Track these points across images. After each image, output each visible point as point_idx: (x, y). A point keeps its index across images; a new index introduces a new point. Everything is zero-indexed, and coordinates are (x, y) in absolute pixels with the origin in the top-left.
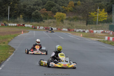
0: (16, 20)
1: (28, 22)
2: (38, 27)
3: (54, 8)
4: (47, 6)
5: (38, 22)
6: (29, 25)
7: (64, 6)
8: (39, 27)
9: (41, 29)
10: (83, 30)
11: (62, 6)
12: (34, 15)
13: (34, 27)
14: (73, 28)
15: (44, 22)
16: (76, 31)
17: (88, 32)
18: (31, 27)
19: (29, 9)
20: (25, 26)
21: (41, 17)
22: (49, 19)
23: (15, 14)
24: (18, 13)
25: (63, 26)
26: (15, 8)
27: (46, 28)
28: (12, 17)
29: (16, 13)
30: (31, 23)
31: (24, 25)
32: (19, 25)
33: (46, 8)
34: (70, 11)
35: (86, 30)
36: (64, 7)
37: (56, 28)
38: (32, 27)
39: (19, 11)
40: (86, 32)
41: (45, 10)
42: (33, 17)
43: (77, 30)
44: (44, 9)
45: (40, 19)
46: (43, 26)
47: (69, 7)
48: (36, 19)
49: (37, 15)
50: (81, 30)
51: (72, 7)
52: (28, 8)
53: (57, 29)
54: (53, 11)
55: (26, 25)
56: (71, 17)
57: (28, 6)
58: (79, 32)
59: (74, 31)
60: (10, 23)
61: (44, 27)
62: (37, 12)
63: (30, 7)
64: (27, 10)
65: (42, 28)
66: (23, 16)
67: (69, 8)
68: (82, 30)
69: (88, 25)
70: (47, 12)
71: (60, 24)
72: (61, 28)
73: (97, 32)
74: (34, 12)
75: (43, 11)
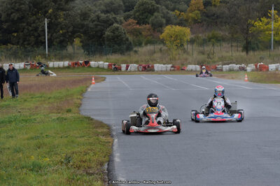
0: (64, 52)
1: (98, 56)
2: (124, 66)
3: (156, 17)
4: (138, 14)
5: (122, 53)
6: (101, 63)
7: (178, 10)
8: (127, 67)
9: (133, 69)
10: (238, 66)
11: (173, 10)
12: (108, 36)
13: (113, 67)
14: (214, 62)
15: (136, 52)
16: (222, 70)
17: (253, 70)
18: (106, 67)
19: (96, 23)
20: (90, 67)
21: (127, 39)
22: (146, 44)
23: (61, 38)
24: (70, 34)
25: (186, 59)
26: (60, 23)
27: (144, 68)
28: (54, 45)
29: (63, 35)
30: (105, 58)
31: (87, 63)
32: (76, 64)
33: (135, 18)
34: (195, 21)
35: (247, 64)
36: (178, 12)
37: (171, 65)
38: (110, 65)
39: (71, 29)
40: (249, 69)
41: (134, 23)
42: (106, 43)
43: (226, 67)
44: (131, 20)
45: (125, 46)
46: (136, 62)
47: (192, 11)
48: (116, 46)
49: (117, 37)
50: (234, 65)
51: (199, 10)
52: (94, 21)
53: (172, 67)
54: (153, 25)
55: (92, 63)
56: (200, 35)
57: (93, 16)
58: (231, 70)
59: (216, 69)
60: (51, 61)
61: (140, 65)
62: (117, 29)
63: (98, 17)
64: (91, 25)
65: (133, 67)
66: (81, 42)
67: (190, 14)
68: (236, 67)
69: (251, 53)
70: (138, 26)
71: (179, 54)
72: (183, 65)
73: (277, 69)
74: (108, 29)
75: (129, 25)
